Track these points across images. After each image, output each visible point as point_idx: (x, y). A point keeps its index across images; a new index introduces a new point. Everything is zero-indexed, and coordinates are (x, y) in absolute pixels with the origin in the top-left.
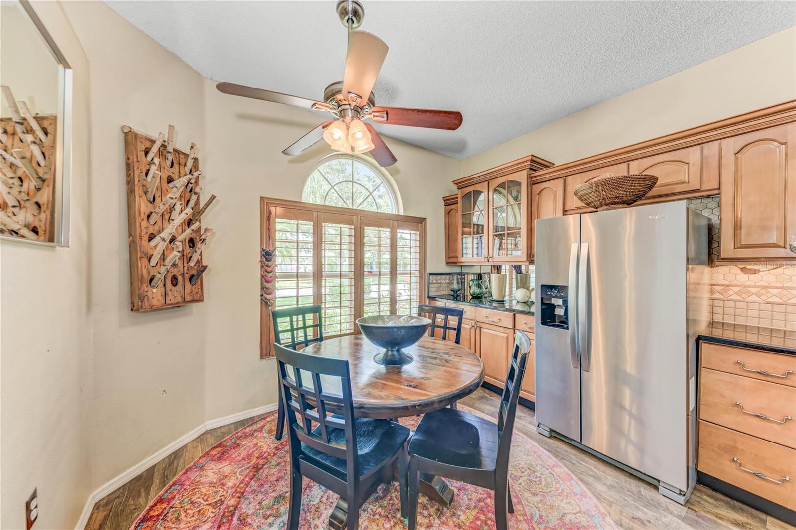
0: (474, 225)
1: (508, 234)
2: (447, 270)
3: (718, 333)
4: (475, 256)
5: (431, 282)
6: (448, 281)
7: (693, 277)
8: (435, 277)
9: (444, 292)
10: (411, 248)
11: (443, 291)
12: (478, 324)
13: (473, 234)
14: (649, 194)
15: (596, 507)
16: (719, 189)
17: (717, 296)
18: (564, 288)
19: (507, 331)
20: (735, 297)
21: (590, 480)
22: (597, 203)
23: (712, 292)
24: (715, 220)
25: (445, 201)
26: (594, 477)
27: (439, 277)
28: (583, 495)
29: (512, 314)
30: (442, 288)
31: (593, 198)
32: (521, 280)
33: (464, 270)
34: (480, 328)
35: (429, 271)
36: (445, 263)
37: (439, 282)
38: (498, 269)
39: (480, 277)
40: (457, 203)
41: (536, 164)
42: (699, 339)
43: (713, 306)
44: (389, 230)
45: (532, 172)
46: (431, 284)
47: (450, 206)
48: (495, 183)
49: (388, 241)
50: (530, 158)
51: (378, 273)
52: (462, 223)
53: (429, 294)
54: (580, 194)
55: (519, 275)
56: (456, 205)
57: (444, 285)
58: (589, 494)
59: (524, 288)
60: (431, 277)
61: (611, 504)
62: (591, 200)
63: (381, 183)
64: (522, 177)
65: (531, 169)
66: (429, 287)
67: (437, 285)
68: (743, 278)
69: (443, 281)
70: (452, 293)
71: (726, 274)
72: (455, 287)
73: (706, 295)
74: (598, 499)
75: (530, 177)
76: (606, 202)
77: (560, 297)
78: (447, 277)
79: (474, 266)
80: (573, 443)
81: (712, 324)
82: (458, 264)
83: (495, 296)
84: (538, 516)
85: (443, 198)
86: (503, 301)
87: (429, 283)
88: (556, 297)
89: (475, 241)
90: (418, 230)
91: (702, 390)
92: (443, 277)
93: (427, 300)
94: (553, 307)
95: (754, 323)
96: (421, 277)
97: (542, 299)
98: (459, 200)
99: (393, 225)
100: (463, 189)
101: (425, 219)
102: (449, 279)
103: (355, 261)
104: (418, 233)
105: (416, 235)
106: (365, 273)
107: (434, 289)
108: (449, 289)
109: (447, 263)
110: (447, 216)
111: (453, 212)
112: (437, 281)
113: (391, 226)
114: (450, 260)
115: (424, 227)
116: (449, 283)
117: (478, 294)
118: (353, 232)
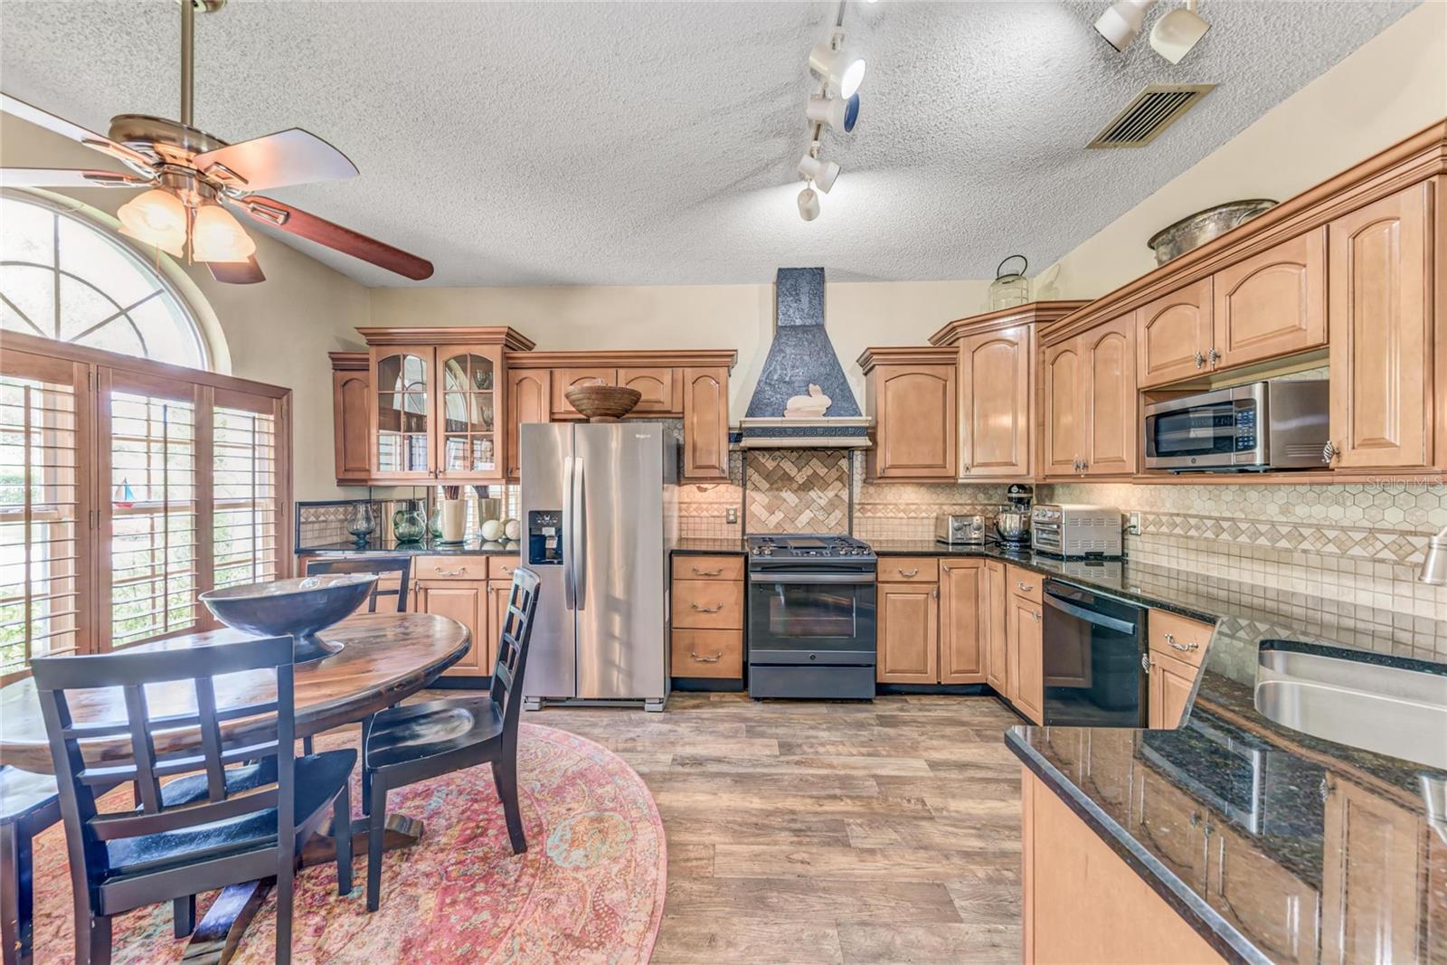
1: (472, 436)
2: (339, 494)
3: (684, 548)
4: (404, 469)
5: (302, 520)
6: (342, 517)
7: (666, 495)
8: (312, 511)
9: (336, 537)
10: (253, 449)
11: (332, 535)
12: (422, 584)
13: (401, 430)
14: (636, 409)
15: (595, 748)
16: (683, 413)
17: (684, 513)
18: (557, 514)
19: (475, 585)
20: (694, 514)
21: (587, 730)
22: (589, 412)
23: (680, 510)
24: (681, 442)
25: (333, 359)
26: (590, 725)
27: (322, 510)
28: (583, 744)
29: (484, 557)
30: (328, 531)
31: (586, 404)
32: (486, 508)
33: (377, 496)
34: (426, 590)
35: (298, 498)
36: (336, 481)
37: (322, 518)
38: (453, 492)
39: (413, 505)
40: (368, 370)
41: (514, 342)
42: (672, 553)
43: (681, 523)
44: (188, 405)
45: (507, 350)
46: (303, 523)
47: (349, 373)
48: (447, 353)
49: (188, 434)
50: (506, 330)
51: (162, 505)
52: (380, 408)
53: (298, 544)
54: (573, 397)
55: (484, 500)
56: (365, 373)
57: (333, 525)
58: (588, 741)
59: (492, 519)
60: (302, 511)
61: (607, 740)
62: (584, 407)
63: (159, 294)
64: (494, 354)
65: (506, 345)
66: (298, 531)
67: (316, 526)
68: (699, 496)
69: (332, 517)
70: (354, 538)
71: (689, 492)
72: (362, 525)
73: (676, 514)
74: (597, 741)
75: (505, 357)
76: (598, 412)
77: (553, 525)
78: (341, 509)
79: (395, 486)
80: (568, 703)
81: (680, 540)
82: (368, 483)
83: (448, 535)
84: (539, 786)
85: (330, 354)
86: (461, 542)
87: (299, 523)
88: (548, 525)
89: (405, 443)
90: (271, 413)
91: (674, 601)
92: (332, 509)
93: (295, 557)
94: (543, 539)
95: (704, 536)
96: (279, 513)
97: (530, 529)
98: (373, 366)
99: (201, 395)
100: (384, 348)
101: (287, 391)
102: (345, 513)
103: (78, 477)
104: (272, 417)
105: (268, 423)
106: (115, 507)
107: (309, 535)
108: (346, 532)
109: (342, 482)
110: (340, 390)
111: (355, 384)
112: (318, 517)
113: (196, 397)
114: (350, 476)
115: (285, 407)
116: (346, 520)
117: (410, 535)
118: (69, 403)
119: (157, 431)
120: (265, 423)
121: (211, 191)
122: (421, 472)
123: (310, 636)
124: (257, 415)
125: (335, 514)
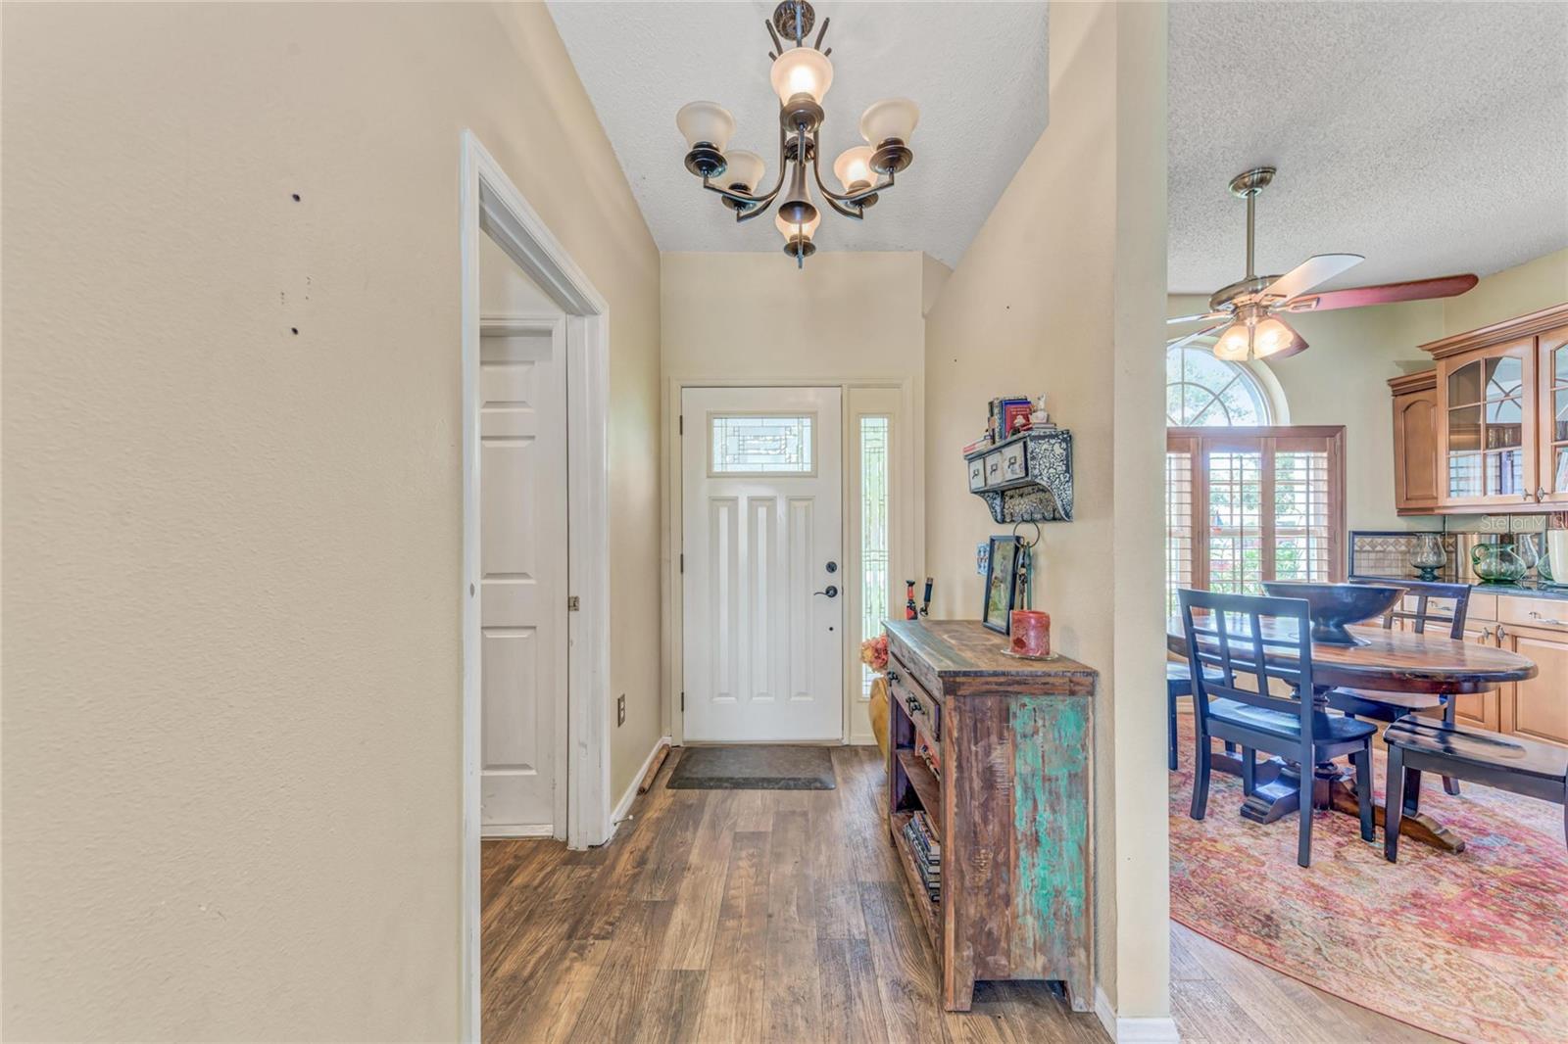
0: (1488, 427)
2: (1402, 524)
4: (1491, 493)
5: (1356, 548)
6: (1403, 548)
8: (1368, 540)
9: (1394, 570)
10: (1308, 484)
11: (1390, 566)
12: (1508, 630)
13: (1487, 447)
25: (1393, 386)
27: (1379, 540)
30: (1387, 562)
34: (1512, 637)
35: (1352, 525)
36: (1396, 511)
37: (1379, 548)
39: (1507, 539)
40: (1435, 387)
44: (1256, 455)
46: (1357, 551)
47: (1412, 396)
48: (1559, 338)
49: (1256, 476)
52: (1451, 426)
53: (1352, 570)
56: (1432, 391)
57: (1393, 556)
60: (1356, 540)
63: (1238, 376)
66: (1352, 559)
67: (1373, 556)
69: (1391, 548)
70: (1419, 572)
72: (1429, 559)
78: (1404, 540)
82: (1437, 511)
85: (1389, 380)
87: (1353, 551)
89: (1492, 461)
90: (1325, 451)
92: (1391, 540)
96: (1332, 539)
98: (1442, 381)
99: (1266, 445)
100: (1454, 359)
101: (1340, 428)
102: (1408, 544)
103: (1193, 509)
104: (1325, 455)
105: (1321, 460)
106: (1212, 530)
107: (1364, 563)
108: (1408, 565)
109: (1402, 512)
110: (1401, 416)
111: (1419, 407)
112: (1375, 547)
113: (1262, 448)
114: (1413, 504)
115: (1338, 443)
116: (1409, 552)
117: (1502, 574)
118: (1187, 464)
119: (1237, 478)
120: (1320, 460)
121: (1263, 311)
122: (1516, 497)
123: (1339, 626)
124: (1312, 454)
125: (1395, 544)
